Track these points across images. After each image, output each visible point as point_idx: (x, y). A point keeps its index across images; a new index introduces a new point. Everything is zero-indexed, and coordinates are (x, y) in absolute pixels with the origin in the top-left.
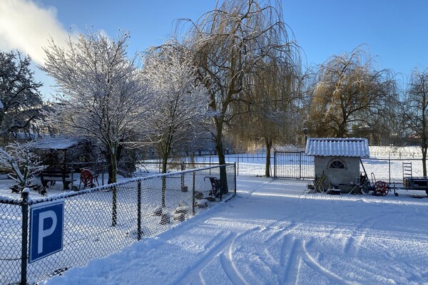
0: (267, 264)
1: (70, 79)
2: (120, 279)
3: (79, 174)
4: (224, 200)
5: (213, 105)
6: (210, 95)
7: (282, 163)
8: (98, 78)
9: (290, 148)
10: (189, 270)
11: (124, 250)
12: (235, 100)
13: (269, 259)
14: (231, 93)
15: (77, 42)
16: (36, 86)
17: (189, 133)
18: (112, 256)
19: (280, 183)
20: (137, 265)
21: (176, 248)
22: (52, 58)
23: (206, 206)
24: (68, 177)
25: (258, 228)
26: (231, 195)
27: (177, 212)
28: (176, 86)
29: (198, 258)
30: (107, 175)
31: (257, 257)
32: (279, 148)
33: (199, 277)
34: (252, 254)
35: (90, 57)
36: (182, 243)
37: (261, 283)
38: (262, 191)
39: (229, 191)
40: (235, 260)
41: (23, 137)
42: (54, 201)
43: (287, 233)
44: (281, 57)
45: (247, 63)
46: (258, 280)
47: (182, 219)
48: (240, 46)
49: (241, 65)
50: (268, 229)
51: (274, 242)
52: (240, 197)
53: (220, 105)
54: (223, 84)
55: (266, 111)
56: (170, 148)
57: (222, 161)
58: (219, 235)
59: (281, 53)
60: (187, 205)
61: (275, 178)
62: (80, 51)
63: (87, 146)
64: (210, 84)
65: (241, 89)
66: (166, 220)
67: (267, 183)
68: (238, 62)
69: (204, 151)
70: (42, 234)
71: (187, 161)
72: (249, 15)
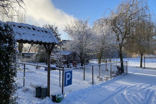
0: (139, 98)
1: (72, 33)
2: (88, 96)
3: (72, 63)
4: (122, 75)
5: (118, 40)
6: (117, 36)
7: (148, 62)
8: (80, 33)
9: (151, 56)
10: (110, 96)
11: (88, 87)
12: (127, 37)
13: (140, 96)
14: (125, 35)
15: (74, 22)
16: (59, 35)
17: (109, 50)
18: (85, 89)
19: (147, 70)
20: (93, 92)
21: (105, 89)
22: (66, 27)
23: (115, 76)
24: (69, 64)
25: (136, 86)
26: (125, 73)
27: (105, 78)
28: (105, 33)
29: (113, 93)
30: (80, 64)
31: (136, 95)
32: (146, 56)
33: (114, 99)
34: (134, 94)
35: (77, 26)
36: (107, 88)
37: (137, 103)
38: (139, 73)
39: (125, 72)
40: (127, 95)
41: (55, 51)
42: (70, 70)
43: (149, 88)
44: (147, 20)
45: (132, 23)
46: (135, 102)
47: (107, 80)
48: (129, 17)
49: (129, 24)
50: (140, 86)
51: (143, 91)
52: (129, 74)
53: (121, 39)
54: (122, 31)
55: (140, 41)
56: (102, 55)
57: (122, 60)
58: (121, 87)
59: (147, 19)
60: (108, 75)
61: (144, 68)
62: (74, 25)
63: (74, 54)
64: (117, 32)
65: (130, 33)
66: (101, 79)
67: (141, 70)
68: (128, 23)
69: (114, 56)
70: (67, 79)
71: (108, 60)
72: (133, 5)
